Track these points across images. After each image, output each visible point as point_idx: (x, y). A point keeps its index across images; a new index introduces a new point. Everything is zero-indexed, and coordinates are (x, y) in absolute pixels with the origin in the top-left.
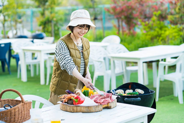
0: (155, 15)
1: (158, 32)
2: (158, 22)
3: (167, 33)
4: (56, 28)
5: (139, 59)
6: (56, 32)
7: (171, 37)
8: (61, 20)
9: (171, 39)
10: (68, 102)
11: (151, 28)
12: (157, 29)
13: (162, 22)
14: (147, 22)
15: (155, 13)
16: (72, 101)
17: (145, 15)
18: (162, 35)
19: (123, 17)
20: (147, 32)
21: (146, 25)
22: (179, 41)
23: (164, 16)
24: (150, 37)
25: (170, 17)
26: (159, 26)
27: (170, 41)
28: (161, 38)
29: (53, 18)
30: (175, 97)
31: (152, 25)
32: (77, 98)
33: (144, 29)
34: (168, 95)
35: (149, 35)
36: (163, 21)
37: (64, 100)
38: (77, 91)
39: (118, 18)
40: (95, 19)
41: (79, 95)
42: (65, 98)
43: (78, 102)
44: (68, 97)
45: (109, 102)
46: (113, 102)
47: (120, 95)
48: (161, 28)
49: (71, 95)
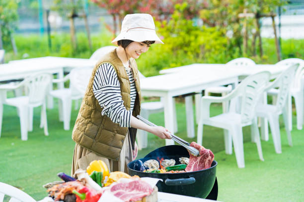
0: (178, 9)
1: (184, 39)
2: (183, 22)
3: (202, 40)
4: (6, 32)
5: (166, 92)
6: (5, 39)
7: (207, 47)
8: (13, 17)
9: (209, 51)
10: (66, 198)
11: (171, 31)
12: (183, 33)
13: (189, 22)
14: (165, 22)
15: (177, 6)
16: (73, 196)
17: (161, 9)
18: (193, 44)
19: (122, 12)
20: (166, 38)
21: (162, 27)
22: (223, 54)
23: (192, 10)
24: (171, 46)
25: (203, 13)
26: (185, 28)
27: (207, 54)
28: (191, 49)
30: (229, 155)
31: (174, 25)
32: (83, 191)
34: (216, 152)
35: (169, 43)
36: (191, 19)
37: (56, 195)
38: (80, 174)
39: (113, 15)
40: (74, 16)
41: (86, 182)
42: (60, 191)
43: (87, 200)
44: (66, 189)
45: (145, 196)
46: (152, 193)
47: (155, 172)
48: (189, 32)
49: (71, 185)
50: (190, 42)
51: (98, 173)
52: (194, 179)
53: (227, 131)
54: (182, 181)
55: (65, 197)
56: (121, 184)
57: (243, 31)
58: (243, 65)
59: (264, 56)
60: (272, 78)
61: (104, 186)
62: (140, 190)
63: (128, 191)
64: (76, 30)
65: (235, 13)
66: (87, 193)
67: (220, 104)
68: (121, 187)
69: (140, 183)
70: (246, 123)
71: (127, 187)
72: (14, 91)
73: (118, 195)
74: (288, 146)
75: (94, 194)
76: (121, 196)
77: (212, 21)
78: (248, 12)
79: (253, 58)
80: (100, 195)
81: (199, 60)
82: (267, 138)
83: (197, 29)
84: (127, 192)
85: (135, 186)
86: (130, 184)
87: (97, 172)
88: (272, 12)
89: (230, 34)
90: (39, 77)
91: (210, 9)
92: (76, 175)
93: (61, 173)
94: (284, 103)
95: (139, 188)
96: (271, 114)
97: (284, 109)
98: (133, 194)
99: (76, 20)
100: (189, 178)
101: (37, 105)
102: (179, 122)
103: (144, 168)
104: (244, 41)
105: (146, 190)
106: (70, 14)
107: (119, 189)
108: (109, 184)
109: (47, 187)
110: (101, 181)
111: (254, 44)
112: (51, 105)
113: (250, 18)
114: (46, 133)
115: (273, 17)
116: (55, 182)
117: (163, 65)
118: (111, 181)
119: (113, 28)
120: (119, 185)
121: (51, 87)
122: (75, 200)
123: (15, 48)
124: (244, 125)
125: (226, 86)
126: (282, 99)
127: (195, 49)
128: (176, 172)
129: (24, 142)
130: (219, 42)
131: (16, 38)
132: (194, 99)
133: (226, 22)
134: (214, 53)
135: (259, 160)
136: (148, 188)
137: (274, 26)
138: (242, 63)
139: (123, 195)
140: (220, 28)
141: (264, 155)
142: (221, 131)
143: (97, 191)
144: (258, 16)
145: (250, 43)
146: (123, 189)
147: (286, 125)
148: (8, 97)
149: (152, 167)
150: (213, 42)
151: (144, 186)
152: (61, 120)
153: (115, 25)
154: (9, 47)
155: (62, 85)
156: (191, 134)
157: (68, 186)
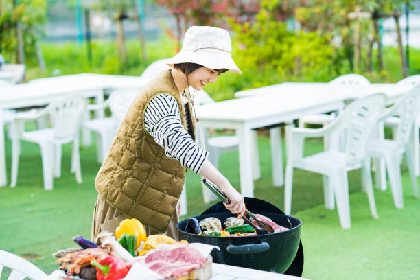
0: (266, 8)
1: (273, 48)
2: (273, 24)
3: (297, 49)
4: (29, 40)
5: (242, 122)
7: (305, 60)
8: (40, 19)
9: (308, 64)
10: (83, 272)
11: (256, 38)
12: (272, 41)
13: (281, 24)
14: (247, 25)
15: (265, 2)
16: (92, 269)
17: (242, 7)
18: (285, 56)
19: (189, 12)
20: (248, 47)
21: (244, 31)
22: (326, 69)
23: (285, 8)
24: (255, 59)
25: (300, 13)
26: (275, 34)
27: (304, 69)
28: (282, 62)
29: (20, 16)
30: (330, 210)
31: (260, 29)
32: (106, 262)
33: (241, 40)
34: (312, 207)
35: (253, 55)
36: (284, 20)
37: (69, 268)
38: (104, 237)
39: (176, 15)
40: (123, 17)
41: (111, 250)
42: (74, 261)
43: (110, 274)
44: (83, 259)
45: (193, 269)
46: (203, 266)
47: (213, 235)
48: (280, 38)
49: (89, 254)
50: (281, 52)
51: (130, 237)
52: (268, 245)
53: (327, 177)
54: (250, 247)
55: (81, 269)
56: (160, 252)
57: (356, 36)
58: (353, 84)
59: (385, 72)
60: (389, 103)
61: (138, 255)
62: (187, 261)
63: (169, 261)
64: (125, 36)
65: (343, 12)
66: (111, 265)
67: (321, 139)
68: (160, 256)
69: (187, 250)
70: (353, 165)
71: (168, 257)
72: (36, 122)
73: (155, 267)
74: (413, 198)
75: (120, 266)
76: (160, 269)
77: (312, 24)
78: (362, 11)
79: (368, 74)
80: (129, 268)
81: (294, 78)
82: (384, 187)
83: (291, 35)
84: (169, 263)
85: (180, 255)
86: (174, 252)
87: (128, 236)
88: (396, 10)
89: (337, 42)
90: (68, 102)
91: (309, 7)
92: (99, 239)
93: (78, 237)
94: (406, 137)
95: (186, 258)
96: (390, 153)
97: (406, 146)
98: (176, 267)
99: (126, 22)
100: (260, 243)
101: (66, 141)
102: (262, 164)
103: (199, 229)
104: (356, 51)
105: (195, 261)
106: (116, 14)
107: (158, 259)
108: (146, 251)
109: (59, 257)
110: (133, 248)
111: (370, 55)
112: (87, 141)
113: (364, 19)
114: (79, 179)
115: (396, 18)
116: (69, 249)
117: (244, 84)
118: (148, 248)
119: (176, 33)
120: (157, 253)
121: (88, 115)
122: (95, 274)
123: (43, 63)
124: (350, 168)
125: (329, 113)
126: (404, 132)
127: (288, 63)
128: (243, 235)
129: (48, 192)
130: (320, 52)
131: (43, 49)
132: (283, 132)
133: (331, 25)
134: (314, 68)
135: (371, 218)
136: (198, 258)
137: (398, 30)
138: (351, 82)
139: (163, 267)
140: (323, 33)
141: (378, 211)
142: (319, 176)
143: (125, 261)
144: (376, 16)
145: (364, 54)
146: (163, 260)
147: (410, 168)
148: (27, 130)
149: (211, 228)
150: (314, 53)
151: (193, 254)
152: (100, 161)
153: (179, 29)
154: (34, 60)
155: (101, 113)
156: (278, 181)
157: (86, 254)
